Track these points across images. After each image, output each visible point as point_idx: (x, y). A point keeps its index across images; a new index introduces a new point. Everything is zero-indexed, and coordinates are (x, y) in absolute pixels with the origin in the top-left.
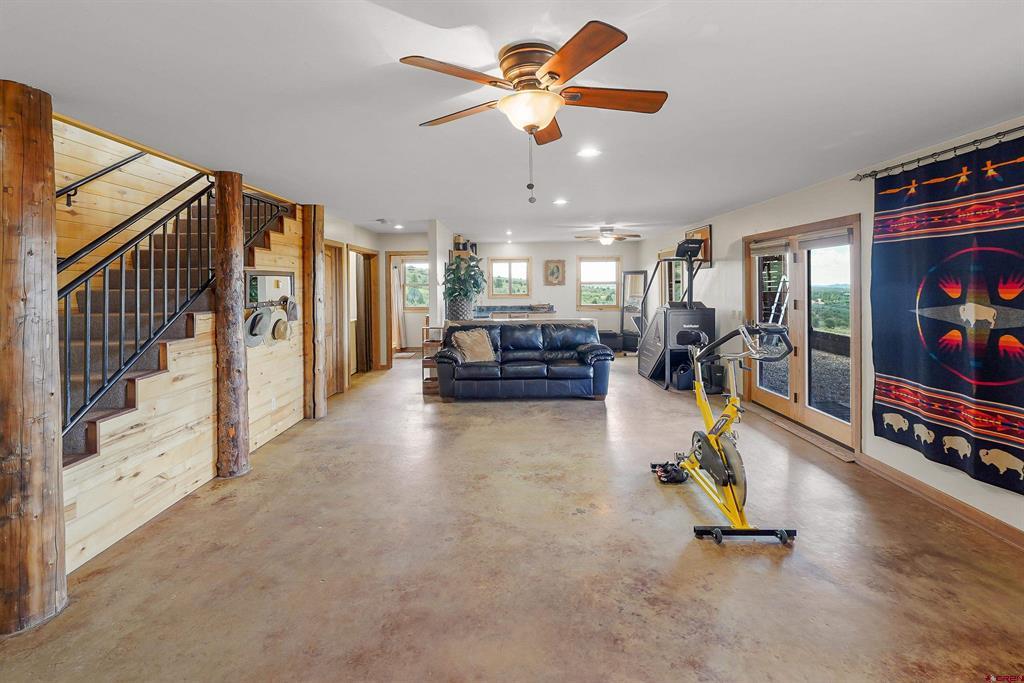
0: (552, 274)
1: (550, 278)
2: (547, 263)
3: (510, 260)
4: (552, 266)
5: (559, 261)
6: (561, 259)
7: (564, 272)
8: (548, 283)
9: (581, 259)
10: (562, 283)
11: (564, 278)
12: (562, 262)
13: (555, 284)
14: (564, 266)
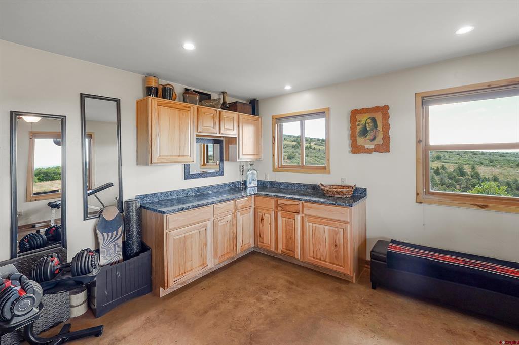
0: (364, 132)
1: (361, 141)
2: (355, 114)
3: (301, 117)
4: (363, 119)
5: (376, 109)
6: (381, 104)
7: (387, 127)
8: (356, 149)
9: (425, 99)
10: (385, 147)
11: (387, 139)
12: (384, 110)
13: (369, 151)
14: (386, 117)
